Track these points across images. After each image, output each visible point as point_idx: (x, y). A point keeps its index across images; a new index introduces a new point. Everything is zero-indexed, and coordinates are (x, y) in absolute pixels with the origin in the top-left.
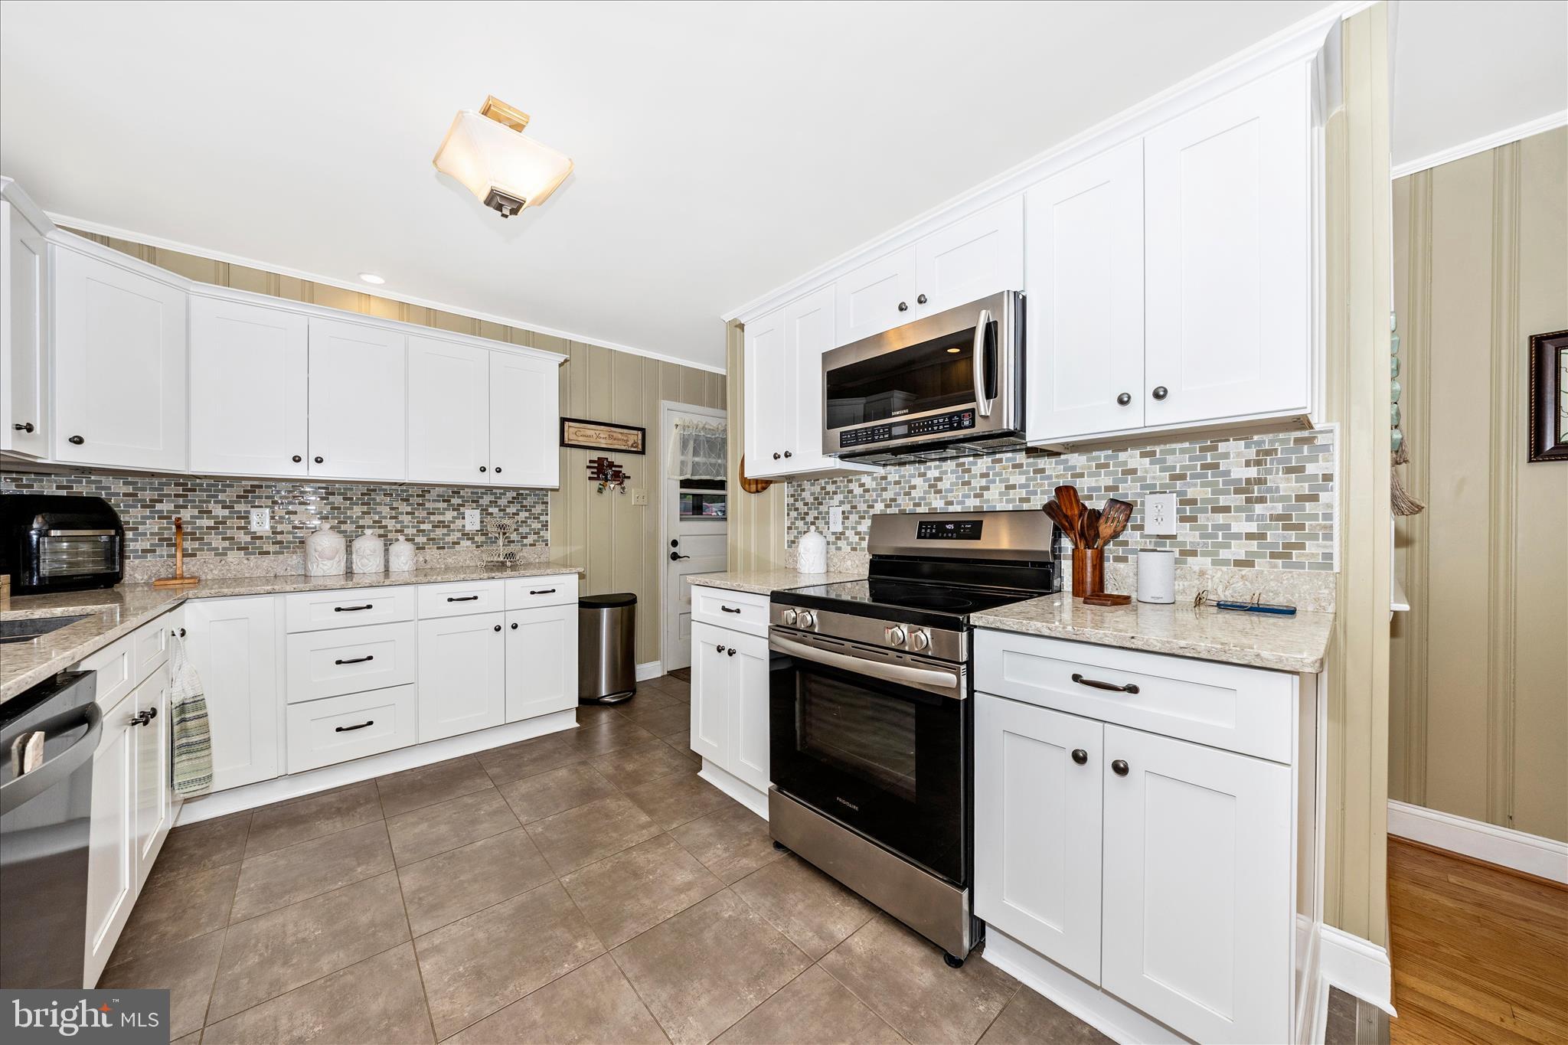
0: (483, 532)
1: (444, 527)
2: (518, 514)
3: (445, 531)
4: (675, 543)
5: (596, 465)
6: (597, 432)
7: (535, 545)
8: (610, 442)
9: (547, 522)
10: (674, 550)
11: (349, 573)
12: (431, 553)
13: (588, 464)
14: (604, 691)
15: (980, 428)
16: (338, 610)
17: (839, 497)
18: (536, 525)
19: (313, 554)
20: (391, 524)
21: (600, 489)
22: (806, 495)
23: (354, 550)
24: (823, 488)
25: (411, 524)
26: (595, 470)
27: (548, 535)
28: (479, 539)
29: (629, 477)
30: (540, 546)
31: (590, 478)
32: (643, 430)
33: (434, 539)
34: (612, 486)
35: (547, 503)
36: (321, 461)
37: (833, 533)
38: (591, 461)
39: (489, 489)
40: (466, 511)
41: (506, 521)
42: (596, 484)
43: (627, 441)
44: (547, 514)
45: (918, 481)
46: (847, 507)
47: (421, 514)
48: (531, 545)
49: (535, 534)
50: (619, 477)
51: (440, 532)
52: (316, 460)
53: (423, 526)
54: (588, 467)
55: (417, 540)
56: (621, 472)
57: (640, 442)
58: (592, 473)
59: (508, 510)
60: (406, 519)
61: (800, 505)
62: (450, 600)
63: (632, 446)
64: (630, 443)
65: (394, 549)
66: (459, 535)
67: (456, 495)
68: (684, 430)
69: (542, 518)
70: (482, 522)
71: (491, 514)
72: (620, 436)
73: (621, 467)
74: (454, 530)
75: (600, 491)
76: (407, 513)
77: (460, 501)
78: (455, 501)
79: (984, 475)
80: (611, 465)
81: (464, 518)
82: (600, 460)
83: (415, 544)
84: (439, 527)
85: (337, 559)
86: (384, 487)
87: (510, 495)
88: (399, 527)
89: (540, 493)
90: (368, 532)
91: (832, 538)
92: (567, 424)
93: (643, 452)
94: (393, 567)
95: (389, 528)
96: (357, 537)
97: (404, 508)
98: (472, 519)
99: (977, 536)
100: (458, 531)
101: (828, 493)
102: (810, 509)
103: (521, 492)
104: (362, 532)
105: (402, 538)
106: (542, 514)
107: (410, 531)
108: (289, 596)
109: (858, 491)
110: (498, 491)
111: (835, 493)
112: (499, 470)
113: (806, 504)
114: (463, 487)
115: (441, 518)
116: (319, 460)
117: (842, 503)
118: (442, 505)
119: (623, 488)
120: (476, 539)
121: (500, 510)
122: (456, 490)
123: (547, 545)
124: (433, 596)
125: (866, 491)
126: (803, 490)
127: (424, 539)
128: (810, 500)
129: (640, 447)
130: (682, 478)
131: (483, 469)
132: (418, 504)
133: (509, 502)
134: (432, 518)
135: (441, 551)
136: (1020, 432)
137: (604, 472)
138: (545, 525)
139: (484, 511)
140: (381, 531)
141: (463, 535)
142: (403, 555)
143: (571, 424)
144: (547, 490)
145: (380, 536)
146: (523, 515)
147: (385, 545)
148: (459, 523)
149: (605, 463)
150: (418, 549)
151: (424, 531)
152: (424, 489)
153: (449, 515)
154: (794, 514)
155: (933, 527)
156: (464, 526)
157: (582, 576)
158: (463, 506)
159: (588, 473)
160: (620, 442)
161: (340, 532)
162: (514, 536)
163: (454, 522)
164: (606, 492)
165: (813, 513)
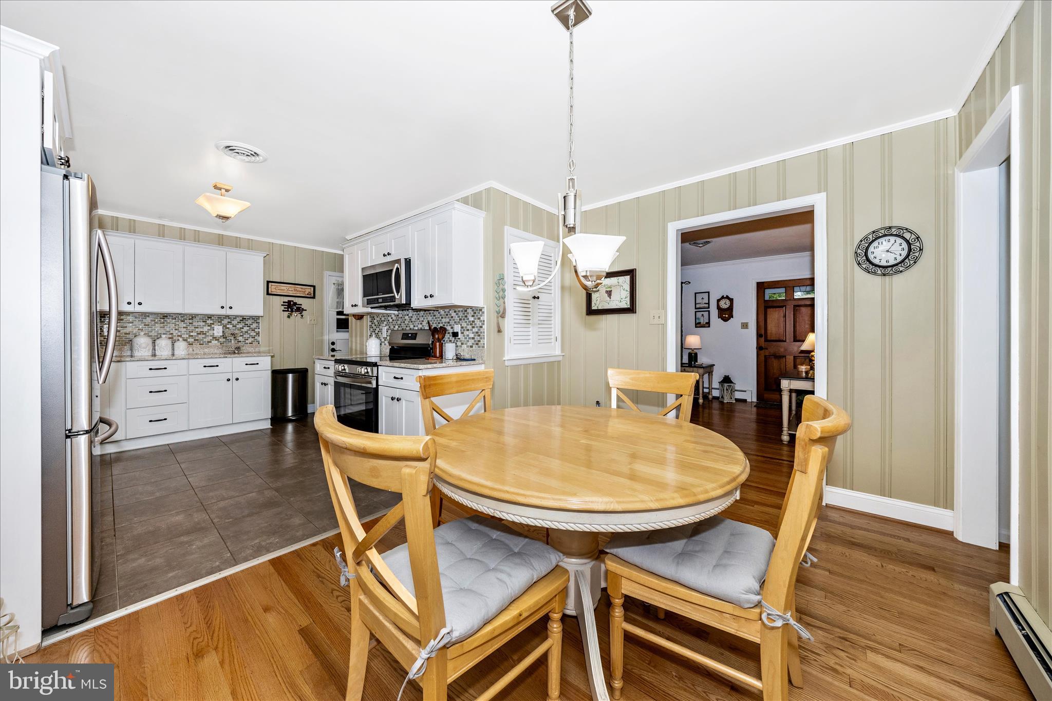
0: (224, 336)
1: (203, 334)
2: (243, 328)
3: (204, 336)
4: (333, 343)
5: (287, 304)
6: (288, 288)
7: (252, 343)
8: (295, 292)
9: (259, 332)
10: (333, 347)
11: (154, 355)
12: (196, 346)
13: (282, 304)
14: (290, 413)
15: (397, 302)
16: (151, 369)
17: (385, 323)
18: (253, 334)
19: (136, 346)
20: (175, 333)
21: (289, 316)
22: (375, 321)
23: (156, 344)
24: (381, 319)
25: (185, 333)
26: (286, 307)
27: (260, 339)
28: (222, 340)
29: (306, 310)
30: (255, 344)
31: (283, 311)
32: (314, 287)
33: (197, 340)
34: (296, 315)
35: (259, 323)
36: (141, 304)
37: (384, 338)
38: (284, 302)
39: (228, 317)
40: (215, 327)
41: (237, 332)
42: (287, 313)
43: (305, 292)
44: (259, 328)
45: (407, 317)
46: (388, 327)
47: (191, 328)
48: (250, 343)
49: (252, 338)
50: (300, 310)
51: (201, 336)
52: (139, 304)
53: (192, 334)
54: (282, 305)
55: (189, 340)
56: (301, 307)
57: (312, 292)
58: (285, 308)
59: (238, 326)
60: (184, 330)
61: (373, 325)
62: (205, 366)
63: (308, 294)
64: (306, 293)
65: (176, 344)
66: (211, 338)
67: (208, 318)
68: (339, 286)
69: (256, 330)
70: (223, 332)
71: (228, 328)
72: (300, 290)
73: (301, 305)
74: (208, 336)
75: (289, 317)
76: (184, 327)
77: (212, 322)
78: (209, 322)
79: (423, 316)
80: (295, 304)
81: (213, 330)
82: (289, 302)
83: (188, 342)
84: (200, 334)
85: (148, 348)
86: (172, 315)
87: (238, 319)
88: (179, 334)
89: (256, 319)
90: (164, 336)
91: (383, 340)
92: (270, 284)
93: (314, 297)
94: (176, 353)
95: (174, 334)
96: (158, 338)
97: (182, 325)
98: (218, 330)
99: (415, 339)
100: (211, 336)
101: (382, 321)
102: (376, 327)
103: (245, 317)
104: (160, 336)
105: (181, 339)
106: (257, 328)
107: (185, 336)
108: (127, 363)
109: (391, 320)
110: (232, 317)
111: (384, 321)
112: (231, 308)
113: (375, 325)
114: (213, 315)
115: (202, 330)
116: (140, 304)
117: (386, 325)
118: (202, 324)
119: (302, 316)
120: (220, 340)
121: (233, 326)
122: (210, 317)
123: (259, 343)
124: (197, 365)
125: (393, 320)
126: (374, 319)
127: (193, 340)
128: (377, 324)
129: (312, 295)
130: (337, 310)
131: (223, 307)
132: (190, 323)
133: (238, 322)
134: (197, 330)
135: (201, 346)
136: (408, 303)
137: (292, 307)
138: (258, 334)
139: (225, 327)
140: (170, 336)
141: (213, 338)
142: (181, 348)
143: (273, 284)
144: (259, 317)
145: (170, 338)
146: (246, 329)
147: (172, 342)
148: (211, 332)
149: (292, 303)
150: (189, 344)
151: (192, 336)
152: (193, 317)
153: (206, 329)
154: (372, 329)
155: (405, 336)
156: (213, 334)
157: (272, 357)
158: (213, 324)
159: (283, 308)
160: (301, 292)
161: (149, 336)
162: (241, 339)
163: (208, 332)
164: (292, 318)
165: (378, 329)
